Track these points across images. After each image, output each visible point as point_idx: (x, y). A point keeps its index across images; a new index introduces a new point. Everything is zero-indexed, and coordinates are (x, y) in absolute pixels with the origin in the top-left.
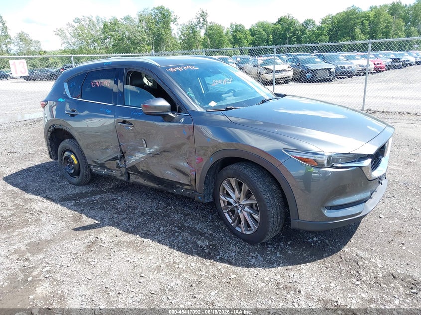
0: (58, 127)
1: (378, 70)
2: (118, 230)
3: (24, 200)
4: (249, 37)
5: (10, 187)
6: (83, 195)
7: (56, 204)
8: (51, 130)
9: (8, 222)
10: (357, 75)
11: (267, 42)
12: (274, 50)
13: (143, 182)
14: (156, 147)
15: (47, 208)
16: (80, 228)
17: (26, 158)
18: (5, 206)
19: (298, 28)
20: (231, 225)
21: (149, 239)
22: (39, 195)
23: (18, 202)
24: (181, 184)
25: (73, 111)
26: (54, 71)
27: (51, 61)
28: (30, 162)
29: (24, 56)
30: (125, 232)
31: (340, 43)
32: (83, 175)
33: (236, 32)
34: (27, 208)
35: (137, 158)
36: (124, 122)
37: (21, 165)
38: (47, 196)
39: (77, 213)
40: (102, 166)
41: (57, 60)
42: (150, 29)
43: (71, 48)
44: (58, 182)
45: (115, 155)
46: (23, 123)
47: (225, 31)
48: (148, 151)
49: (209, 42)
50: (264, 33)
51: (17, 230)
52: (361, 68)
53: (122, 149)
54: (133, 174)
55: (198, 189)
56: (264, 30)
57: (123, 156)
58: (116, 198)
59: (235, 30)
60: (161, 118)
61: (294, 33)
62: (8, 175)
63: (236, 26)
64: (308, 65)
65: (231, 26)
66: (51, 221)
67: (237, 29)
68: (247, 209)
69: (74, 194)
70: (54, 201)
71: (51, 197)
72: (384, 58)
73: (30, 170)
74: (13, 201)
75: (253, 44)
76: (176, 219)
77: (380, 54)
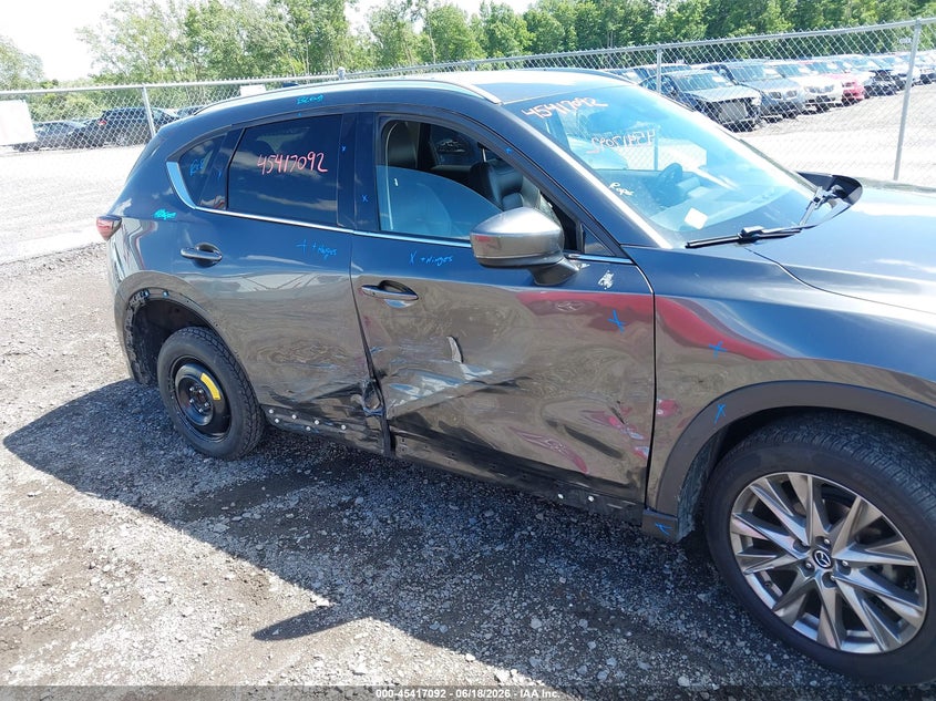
0: (156, 295)
1: (849, 100)
2: (395, 631)
3: (76, 518)
4: (524, 32)
5: (28, 473)
6: (246, 495)
7: (174, 533)
8: (136, 303)
9: (40, 610)
10: (805, 113)
11: (565, 44)
12: (659, 55)
13: (441, 463)
14: (496, 364)
15: (149, 547)
16: (273, 628)
17: (56, 372)
18: (21, 545)
19: (635, 8)
20: (771, 612)
21: (514, 672)
22: (116, 497)
23: (57, 526)
24: (587, 479)
25: (206, 249)
26: (80, 125)
27: (70, 102)
28: (67, 384)
29: (20, 91)
30: (421, 637)
31: (732, 39)
32: (239, 433)
33: (494, 22)
34: (91, 550)
35: (428, 393)
36: (383, 286)
37: (44, 393)
38: (139, 499)
39: (246, 564)
40: (307, 410)
41: (82, 100)
42: (298, 21)
43: (115, 71)
44: (161, 448)
45: (351, 382)
46: (31, 265)
47: (468, 22)
48: (468, 373)
49: (434, 49)
50: (557, 23)
51: (74, 645)
52: (814, 96)
53: (375, 361)
54: (408, 436)
55: (653, 500)
56: (557, 17)
57: (378, 385)
58: (351, 502)
59: (489, 18)
60: (527, 274)
61: (626, 20)
62: (14, 430)
63: (493, 9)
64: (695, 93)
65: (482, 8)
66: (175, 600)
67: (496, 17)
68: (856, 576)
69: (219, 489)
70: (166, 520)
71: (154, 503)
72: (857, 70)
73: (72, 410)
74: (43, 524)
75: (534, 49)
76: (562, 580)
77: (847, 61)
